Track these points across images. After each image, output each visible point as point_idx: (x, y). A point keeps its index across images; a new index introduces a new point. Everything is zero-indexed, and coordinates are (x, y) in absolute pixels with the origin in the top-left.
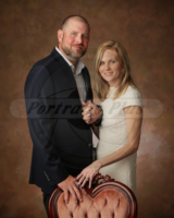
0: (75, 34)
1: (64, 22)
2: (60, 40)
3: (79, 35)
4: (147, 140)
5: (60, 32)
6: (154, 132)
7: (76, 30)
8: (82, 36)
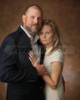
0: (33, 17)
1: (26, 10)
2: (24, 21)
3: (36, 18)
4: (68, 74)
5: (24, 17)
6: (72, 70)
7: (34, 15)
8: (38, 18)
